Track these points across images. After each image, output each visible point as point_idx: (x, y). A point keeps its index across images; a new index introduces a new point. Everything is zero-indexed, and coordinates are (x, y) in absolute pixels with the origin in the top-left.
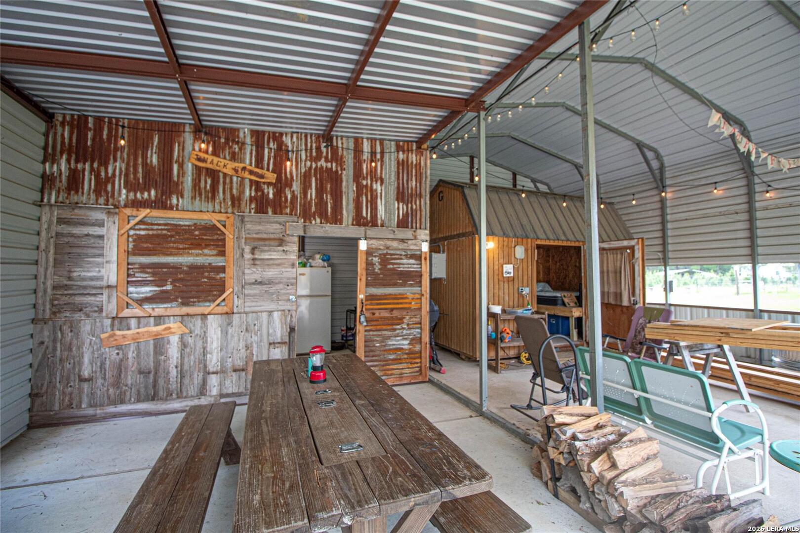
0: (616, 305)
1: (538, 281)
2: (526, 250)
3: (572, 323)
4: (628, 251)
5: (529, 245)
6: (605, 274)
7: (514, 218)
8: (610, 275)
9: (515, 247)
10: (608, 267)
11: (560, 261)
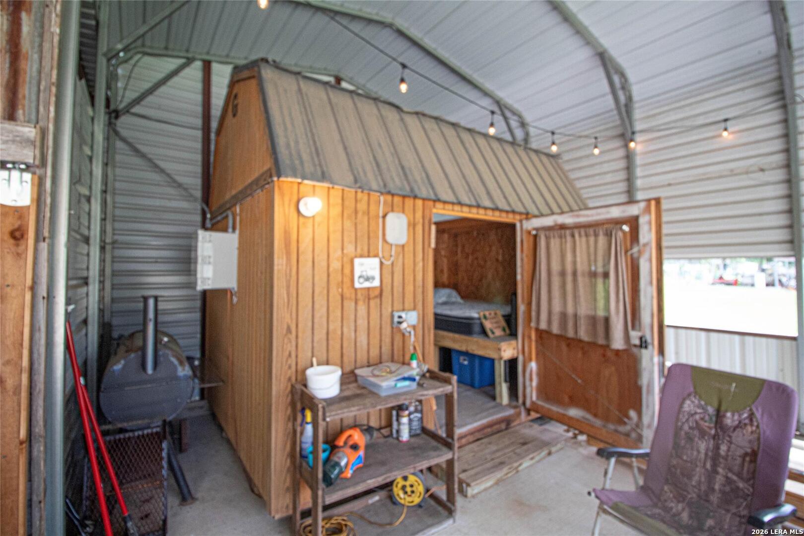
0: (593, 344)
1: (437, 285)
2: (412, 225)
3: (500, 370)
4: (626, 228)
5: (419, 215)
6: (569, 278)
7: (388, 154)
8: (580, 279)
9: (384, 217)
10: (574, 263)
11: (474, 252)
